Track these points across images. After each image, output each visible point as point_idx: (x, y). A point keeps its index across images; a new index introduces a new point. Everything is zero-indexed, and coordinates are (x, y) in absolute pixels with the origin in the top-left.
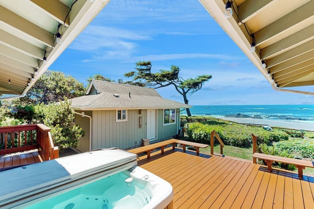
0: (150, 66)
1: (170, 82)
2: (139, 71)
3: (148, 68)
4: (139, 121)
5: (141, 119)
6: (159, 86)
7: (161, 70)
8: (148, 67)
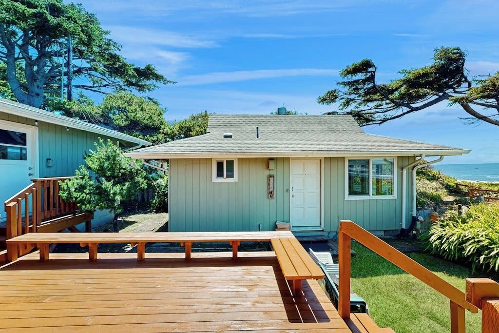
0: (374, 70)
1: (441, 94)
2: (348, 87)
3: (369, 74)
4: (269, 184)
5: (271, 179)
6: (405, 111)
7: (404, 72)
8: (369, 72)
